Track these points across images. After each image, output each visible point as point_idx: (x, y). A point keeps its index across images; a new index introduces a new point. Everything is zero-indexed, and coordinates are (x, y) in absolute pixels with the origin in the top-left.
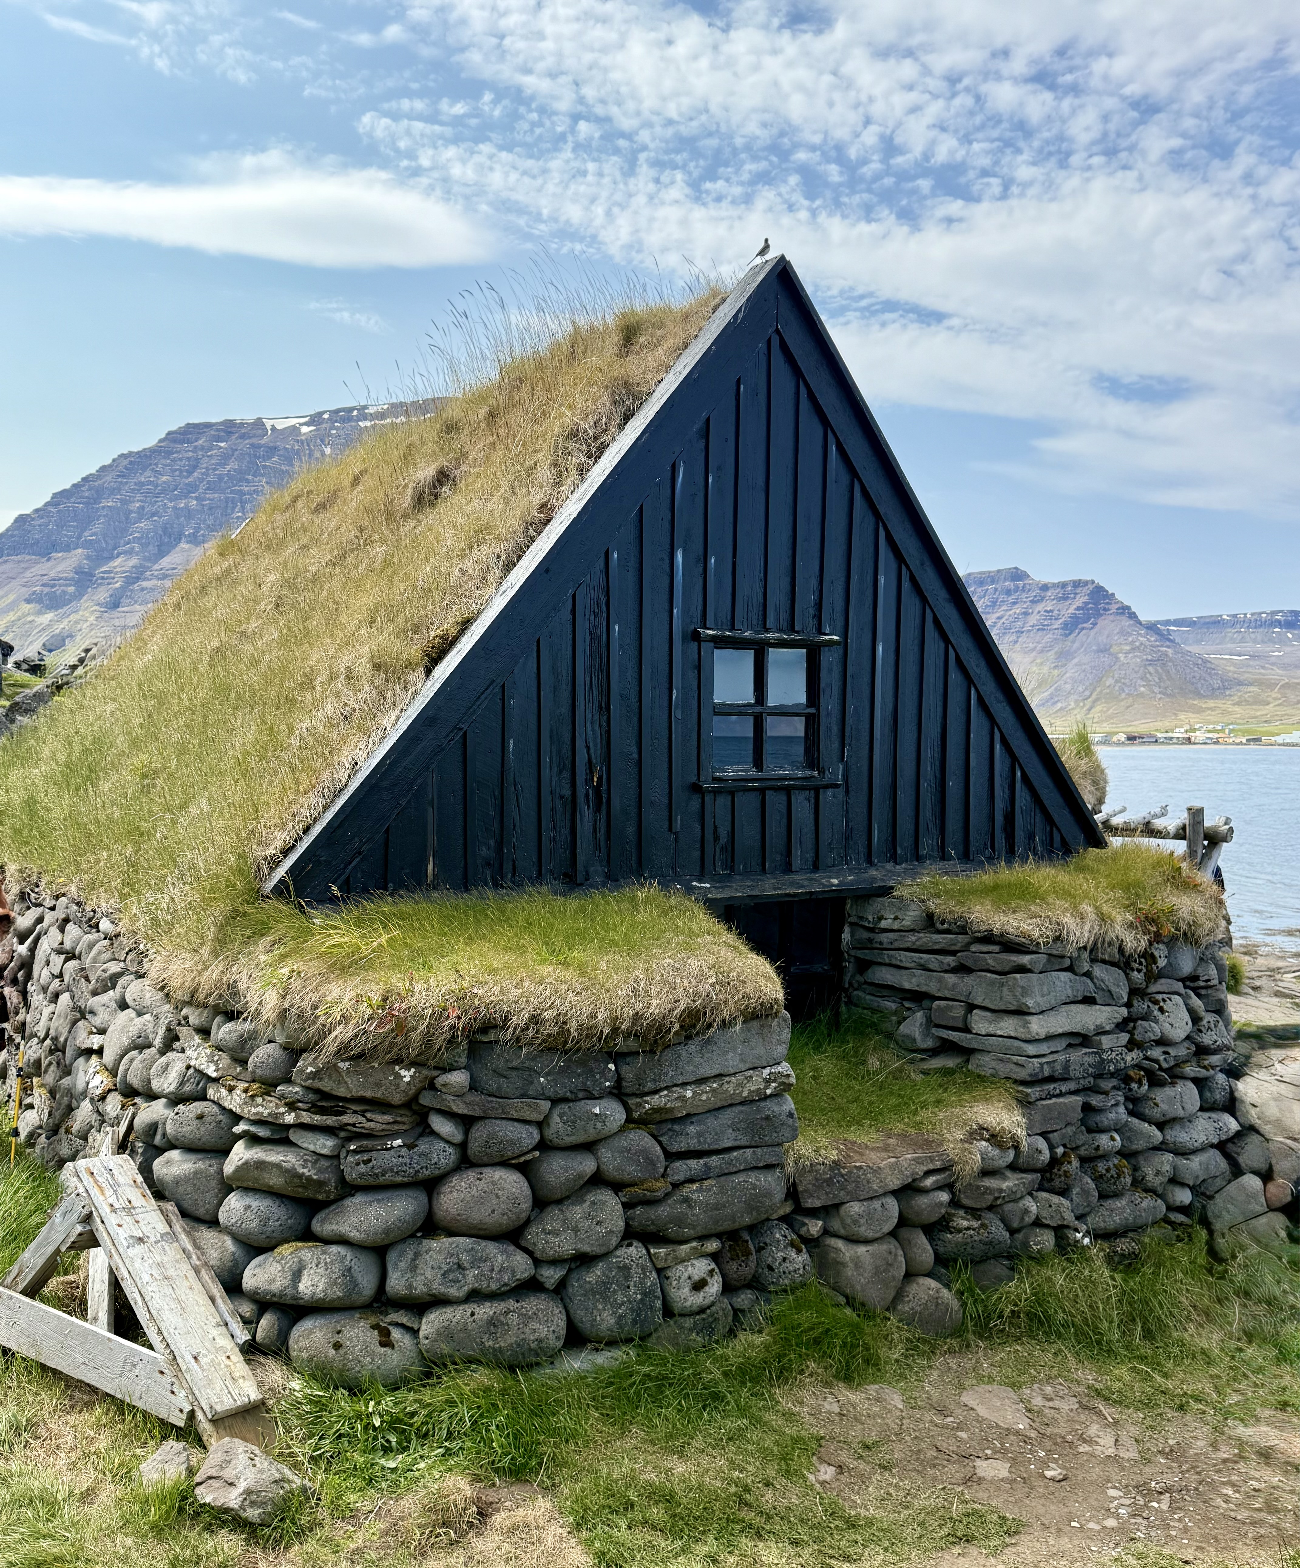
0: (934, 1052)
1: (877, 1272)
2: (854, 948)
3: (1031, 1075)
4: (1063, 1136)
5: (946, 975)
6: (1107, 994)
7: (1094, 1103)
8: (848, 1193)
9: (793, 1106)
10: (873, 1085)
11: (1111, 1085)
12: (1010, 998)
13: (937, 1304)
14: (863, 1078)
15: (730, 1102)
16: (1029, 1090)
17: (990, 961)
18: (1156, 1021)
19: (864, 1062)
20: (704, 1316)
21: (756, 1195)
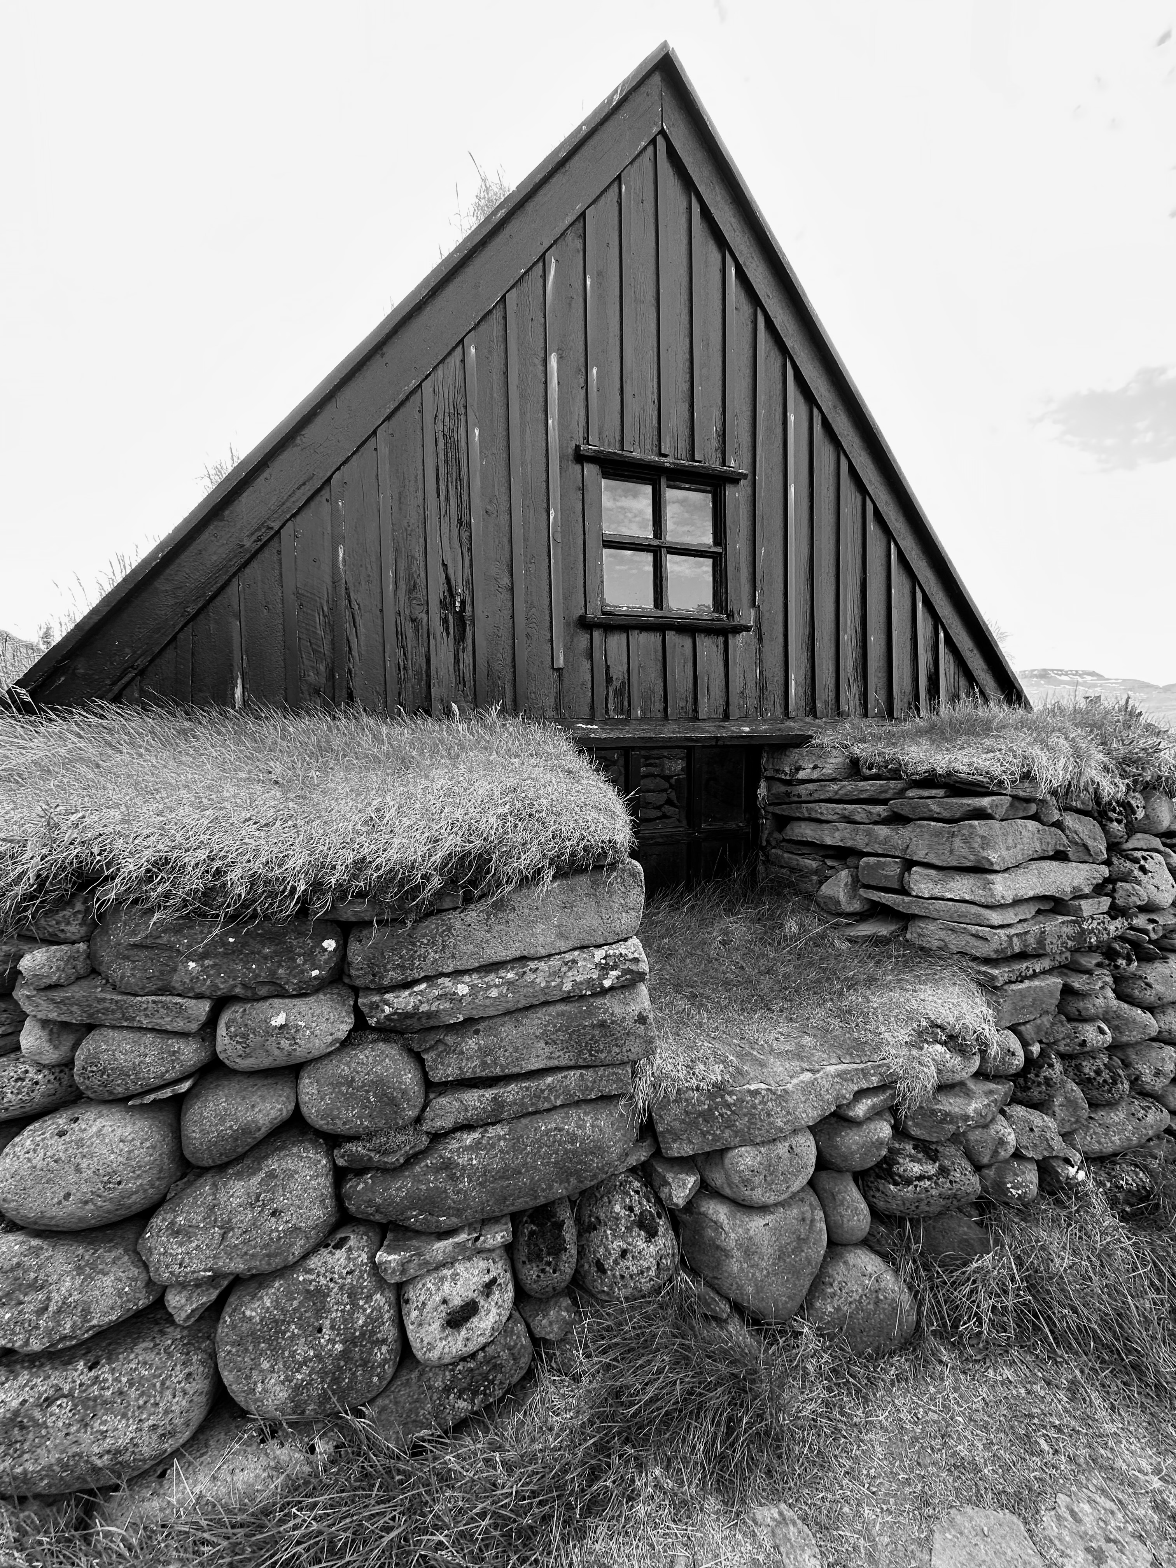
0: (861, 917)
1: (781, 1255)
2: (770, 804)
3: (996, 951)
4: (1038, 1029)
5: (876, 827)
6: (1081, 849)
7: (1076, 985)
8: (736, 1133)
9: (647, 1004)
10: (790, 953)
11: (1094, 962)
12: (965, 851)
13: (877, 1302)
14: (779, 943)
15: (542, 999)
16: (995, 972)
17: (933, 807)
18: (1139, 883)
19: (781, 926)
20: (472, 1365)
21: (574, 1152)
